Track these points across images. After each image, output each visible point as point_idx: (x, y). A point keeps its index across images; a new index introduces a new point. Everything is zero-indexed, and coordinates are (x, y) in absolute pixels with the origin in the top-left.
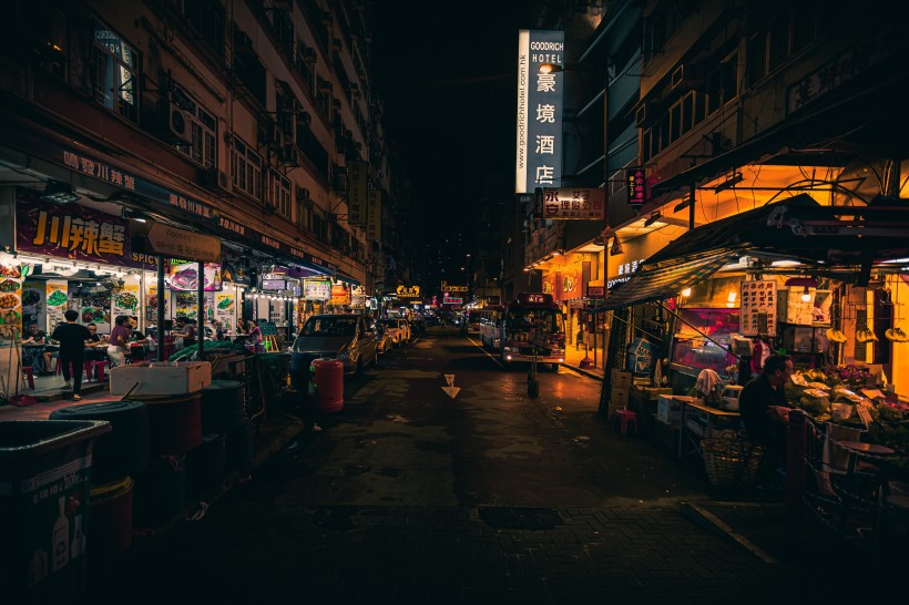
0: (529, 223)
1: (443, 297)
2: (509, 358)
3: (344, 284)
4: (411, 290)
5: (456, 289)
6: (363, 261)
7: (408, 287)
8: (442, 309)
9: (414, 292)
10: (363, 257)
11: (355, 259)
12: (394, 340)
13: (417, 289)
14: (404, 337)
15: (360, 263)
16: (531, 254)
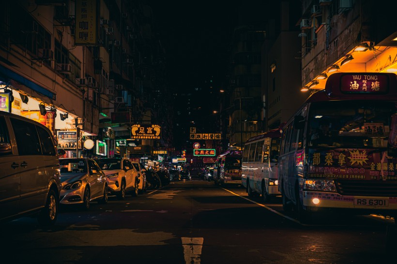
0: (308, 23)
1: (193, 148)
2: (316, 201)
3: (42, 107)
4: (149, 130)
5: (207, 136)
6: (77, 82)
7: (146, 127)
8: (192, 165)
9: (154, 132)
10: (78, 76)
11: (62, 73)
12: (115, 188)
13: (157, 129)
14: (130, 184)
15: (73, 83)
16: (312, 66)
